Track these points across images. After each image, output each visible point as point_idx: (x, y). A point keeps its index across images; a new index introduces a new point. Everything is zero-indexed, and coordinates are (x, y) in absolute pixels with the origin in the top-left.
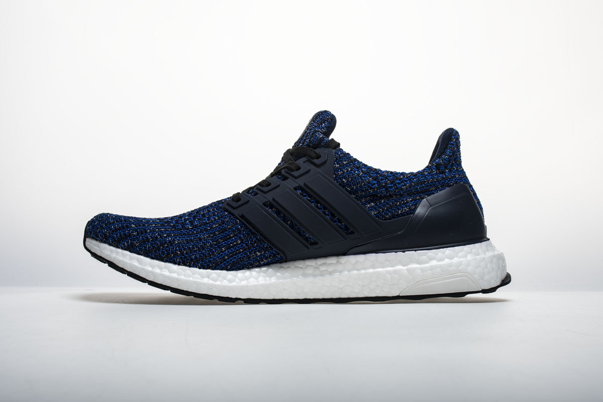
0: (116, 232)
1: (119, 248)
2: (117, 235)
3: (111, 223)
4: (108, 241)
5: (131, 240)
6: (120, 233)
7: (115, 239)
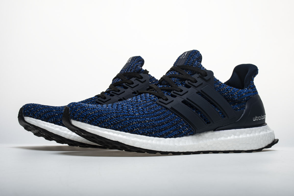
0: (46, 114)
1: (48, 122)
2: (47, 115)
3: (41, 109)
4: (42, 118)
5: (55, 118)
6: (49, 114)
7: (46, 117)
